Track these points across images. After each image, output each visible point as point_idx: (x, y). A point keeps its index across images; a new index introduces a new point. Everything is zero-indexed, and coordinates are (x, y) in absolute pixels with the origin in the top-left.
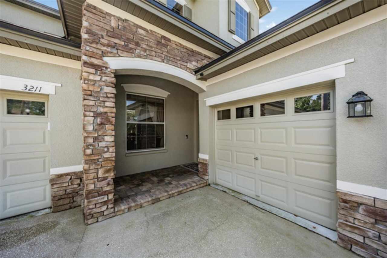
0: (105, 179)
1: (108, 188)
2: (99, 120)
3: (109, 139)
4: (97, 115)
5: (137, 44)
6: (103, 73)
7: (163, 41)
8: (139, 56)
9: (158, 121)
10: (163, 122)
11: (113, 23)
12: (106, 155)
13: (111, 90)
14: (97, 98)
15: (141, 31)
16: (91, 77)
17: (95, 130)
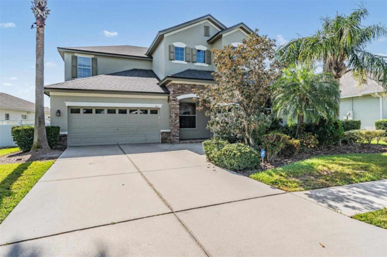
0: (177, 132)
1: (178, 135)
2: (176, 115)
3: (178, 120)
4: (175, 114)
5: (185, 90)
6: (177, 102)
7: (193, 87)
8: (186, 94)
9: (193, 114)
10: (195, 114)
11: (179, 86)
12: (177, 125)
13: (178, 106)
14: (175, 109)
15: (186, 86)
16: (174, 103)
17: (175, 118)
